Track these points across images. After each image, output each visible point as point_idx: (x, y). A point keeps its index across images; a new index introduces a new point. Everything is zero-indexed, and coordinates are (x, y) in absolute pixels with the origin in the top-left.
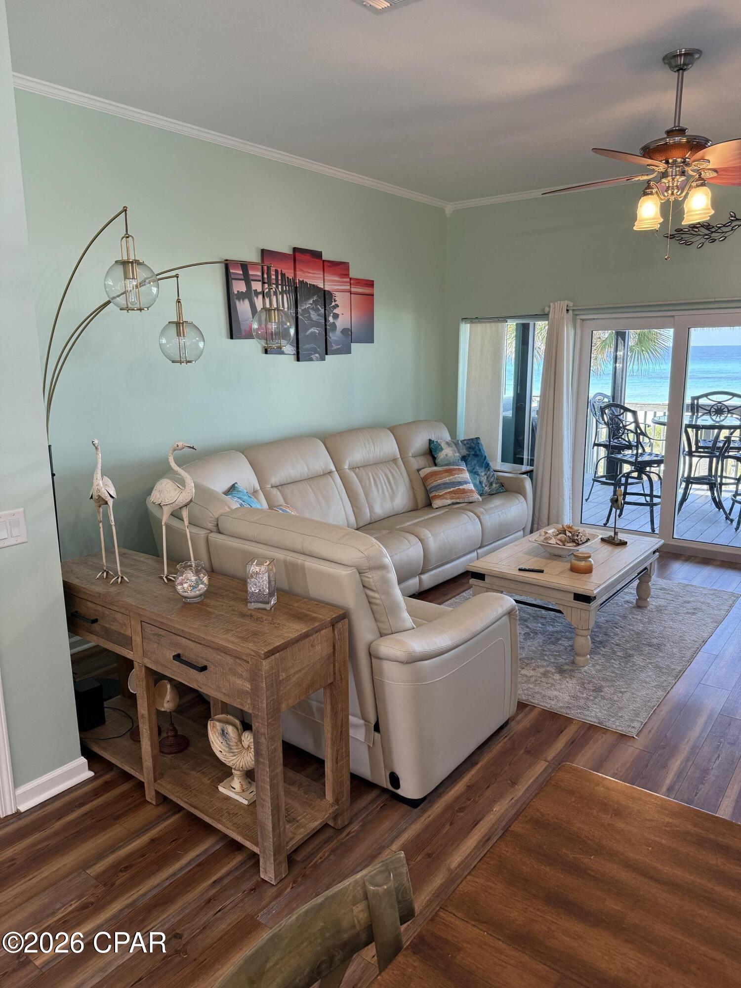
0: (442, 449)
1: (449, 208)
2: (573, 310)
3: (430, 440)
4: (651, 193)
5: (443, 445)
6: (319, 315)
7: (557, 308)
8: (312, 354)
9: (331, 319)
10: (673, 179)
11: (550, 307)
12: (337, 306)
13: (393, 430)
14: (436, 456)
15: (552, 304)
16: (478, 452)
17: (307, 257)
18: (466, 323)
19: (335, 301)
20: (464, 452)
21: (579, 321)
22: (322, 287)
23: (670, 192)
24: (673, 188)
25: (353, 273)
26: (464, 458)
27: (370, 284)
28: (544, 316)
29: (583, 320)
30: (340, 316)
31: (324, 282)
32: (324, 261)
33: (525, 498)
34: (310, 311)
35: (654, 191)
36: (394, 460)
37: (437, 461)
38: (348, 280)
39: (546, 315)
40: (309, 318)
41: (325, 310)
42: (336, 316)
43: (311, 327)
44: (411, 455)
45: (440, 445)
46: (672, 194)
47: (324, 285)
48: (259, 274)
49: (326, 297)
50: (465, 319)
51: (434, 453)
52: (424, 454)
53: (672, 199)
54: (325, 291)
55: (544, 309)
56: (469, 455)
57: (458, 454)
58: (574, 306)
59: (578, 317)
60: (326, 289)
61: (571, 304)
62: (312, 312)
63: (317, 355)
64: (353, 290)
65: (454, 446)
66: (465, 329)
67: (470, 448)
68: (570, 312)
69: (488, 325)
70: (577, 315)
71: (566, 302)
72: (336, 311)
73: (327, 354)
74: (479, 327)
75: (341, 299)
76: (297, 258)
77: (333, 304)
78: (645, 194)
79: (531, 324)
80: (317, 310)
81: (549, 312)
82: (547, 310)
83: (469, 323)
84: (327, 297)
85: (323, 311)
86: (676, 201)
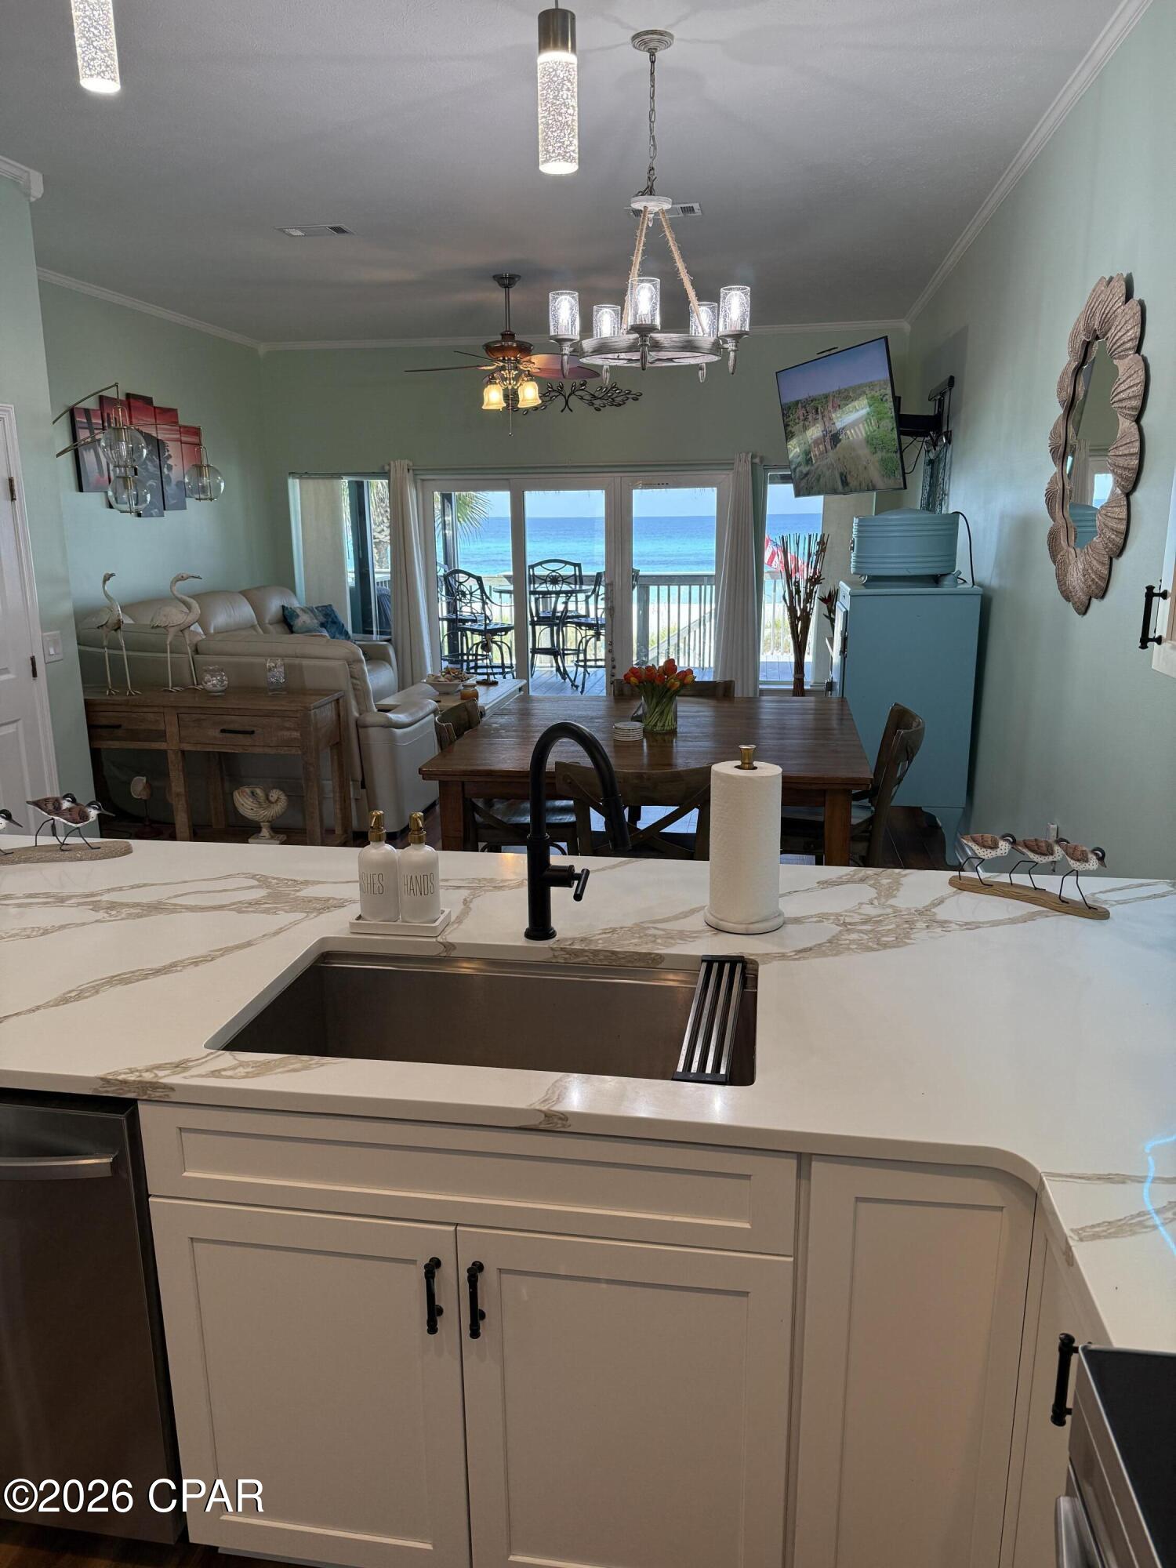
0: (298, 616)
1: (262, 349)
2: (413, 470)
3: (283, 607)
4: (496, 383)
5: (298, 611)
6: (155, 466)
7: (398, 466)
8: (152, 509)
9: (165, 471)
10: (509, 372)
11: (389, 465)
12: (170, 456)
13: (244, 593)
14: (292, 623)
15: (392, 463)
16: (335, 620)
17: (140, 404)
18: (294, 477)
19: (168, 451)
20: (322, 619)
21: (419, 481)
22: (155, 435)
23: (508, 382)
24: (510, 380)
25: (183, 420)
26: (323, 625)
27: (196, 432)
28: (383, 474)
29: (423, 480)
30: (174, 467)
31: (157, 430)
32: (155, 407)
33: (391, 666)
34: (147, 462)
35: (497, 381)
36: (253, 627)
37: (294, 629)
38: (178, 428)
39: (386, 473)
40: (147, 470)
41: (160, 460)
42: (170, 468)
43: (148, 481)
44: (267, 621)
45: (295, 611)
46: (510, 384)
47: (157, 433)
48: (100, 422)
49: (158, 446)
50: (293, 474)
51: (289, 620)
52: (278, 622)
53: (510, 387)
54: (158, 440)
55: (383, 467)
56: (327, 622)
57: (316, 621)
58: (413, 466)
59: (419, 477)
60: (159, 438)
61: (411, 464)
62: (149, 463)
63: (156, 510)
64: (183, 439)
65: (310, 612)
66: (294, 486)
67: (326, 615)
68: (411, 471)
69: (320, 481)
70: (417, 475)
71: (406, 461)
72: (169, 462)
73: (165, 509)
74: (311, 484)
75: (172, 449)
76: (132, 404)
77: (167, 454)
78: (491, 383)
79: (365, 481)
80: (152, 461)
81: (390, 471)
82: (387, 468)
83: (298, 478)
84: (160, 447)
85: (158, 461)
86: (513, 388)
